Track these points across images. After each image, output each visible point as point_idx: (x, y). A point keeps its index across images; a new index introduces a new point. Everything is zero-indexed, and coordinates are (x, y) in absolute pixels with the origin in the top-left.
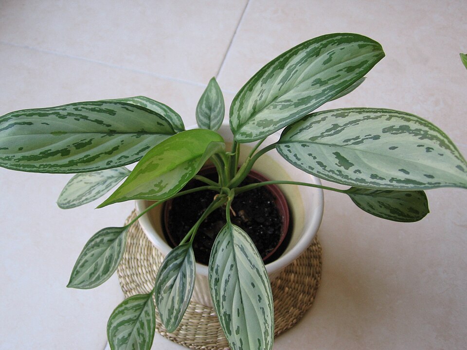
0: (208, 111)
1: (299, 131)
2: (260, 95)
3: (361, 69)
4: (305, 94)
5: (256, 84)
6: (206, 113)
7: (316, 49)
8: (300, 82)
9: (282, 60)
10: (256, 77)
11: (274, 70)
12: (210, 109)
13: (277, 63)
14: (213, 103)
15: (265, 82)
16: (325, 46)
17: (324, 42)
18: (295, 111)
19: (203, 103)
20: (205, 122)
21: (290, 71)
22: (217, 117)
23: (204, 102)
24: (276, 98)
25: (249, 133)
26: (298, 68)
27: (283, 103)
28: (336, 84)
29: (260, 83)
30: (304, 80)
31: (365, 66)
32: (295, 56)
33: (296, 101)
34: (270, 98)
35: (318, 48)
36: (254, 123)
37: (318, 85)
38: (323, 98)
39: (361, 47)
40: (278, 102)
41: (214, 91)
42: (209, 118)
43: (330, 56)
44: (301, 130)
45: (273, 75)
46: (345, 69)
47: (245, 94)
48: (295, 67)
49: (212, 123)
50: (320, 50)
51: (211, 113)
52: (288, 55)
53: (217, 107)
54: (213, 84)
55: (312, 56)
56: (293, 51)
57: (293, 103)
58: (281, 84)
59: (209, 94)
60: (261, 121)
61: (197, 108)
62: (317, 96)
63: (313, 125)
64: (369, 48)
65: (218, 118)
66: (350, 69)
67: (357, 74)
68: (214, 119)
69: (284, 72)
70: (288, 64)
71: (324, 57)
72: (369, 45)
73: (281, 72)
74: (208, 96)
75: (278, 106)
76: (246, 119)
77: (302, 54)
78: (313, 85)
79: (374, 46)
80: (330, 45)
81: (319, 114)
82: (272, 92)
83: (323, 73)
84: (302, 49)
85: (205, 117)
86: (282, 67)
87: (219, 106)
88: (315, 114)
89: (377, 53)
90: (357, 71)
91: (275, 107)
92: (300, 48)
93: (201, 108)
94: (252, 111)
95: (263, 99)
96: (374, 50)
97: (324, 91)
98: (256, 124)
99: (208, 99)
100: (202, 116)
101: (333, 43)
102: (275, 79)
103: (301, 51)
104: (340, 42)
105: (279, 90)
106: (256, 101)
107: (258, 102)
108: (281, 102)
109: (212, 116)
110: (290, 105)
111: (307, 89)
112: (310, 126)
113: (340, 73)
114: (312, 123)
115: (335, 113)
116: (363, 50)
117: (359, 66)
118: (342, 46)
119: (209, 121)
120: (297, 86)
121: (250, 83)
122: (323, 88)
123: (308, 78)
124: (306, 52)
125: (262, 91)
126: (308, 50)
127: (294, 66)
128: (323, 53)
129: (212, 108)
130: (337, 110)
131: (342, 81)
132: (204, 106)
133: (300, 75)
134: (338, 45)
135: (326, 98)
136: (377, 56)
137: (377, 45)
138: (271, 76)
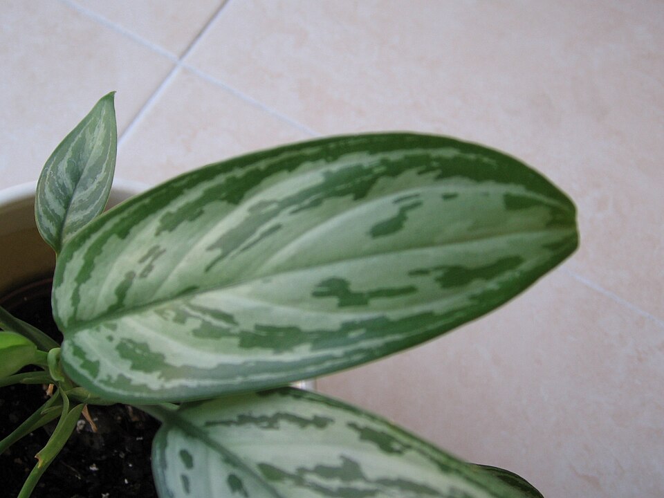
0: (68, 183)
1: (235, 418)
2: (147, 262)
3: (492, 285)
4: (283, 315)
5: (142, 223)
6: (63, 187)
7: (360, 171)
8: (279, 270)
9: (239, 173)
10: (147, 201)
11: (209, 197)
12: (76, 177)
13: (221, 179)
14: (90, 163)
15: (170, 225)
16: (394, 170)
17: (395, 156)
18: (237, 358)
19: (64, 156)
20: (53, 210)
21: (257, 218)
22: (86, 208)
23: (69, 155)
24: (189, 290)
25: (94, 359)
26: (284, 218)
27: (208, 318)
28: (393, 315)
29: (154, 223)
30: (292, 265)
31: (508, 276)
32: (285, 173)
33: (248, 325)
34: (172, 283)
35: (369, 171)
36: (110, 338)
37: (334, 301)
38: (338, 352)
39: (513, 203)
40: (194, 308)
41: (100, 133)
42: (67, 203)
43: (403, 211)
44: (243, 420)
45: (201, 213)
46: (440, 274)
47: (103, 241)
48: (275, 213)
49: (72, 218)
50: (373, 182)
51: (74, 190)
52: (262, 165)
53: (94, 178)
54: (104, 113)
55: (342, 194)
56: (285, 156)
57: (236, 330)
58: (218, 252)
59: (88, 136)
60: (130, 341)
61: (47, 165)
62: (322, 338)
63: (283, 423)
64: (537, 215)
65: (88, 212)
66: (454, 277)
67: (473, 297)
68: (77, 210)
69: (237, 216)
70: (254, 194)
71: (379, 207)
72: (538, 203)
73: (226, 212)
74: (83, 140)
75: (189, 321)
76: (95, 315)
77: (310, 177)
78: (317, 295)
79: (554, 210)
80: (411, 174)
81: (311, 400)
82: (183, 265)
83: (359, 264)
84: (314, 158)
85: (58, 196)
86: (234, 194)
87: (100, 177)
88: (299, 394)
89: (556, 235)
90: (478, 286)
91: (181, 318)
92: (309, 151)
93: (55, 169)
94: (114, 299)
95: (152, 276)
96: (550, 225)
97: (348, 327)
98: (116, 342)
99: (80, 149)
100: (51, 191)
101: (424, 166)
102: (204, 229)
103: (307, 165)
104: (448, 170)
105: (208, 269)
106: (130, 276)
107: (137, 283)
108: (204, 311)
109: (75, 199)
110: (226, 333)
111: (295, 301)
112: (272, 422)
113: (418, 281)
114: (279, 416)
115: (362, 422)
116: (516, 218)
117: (487, 272)
118: (450, 186)
119: (64, 211)
120: (266, 276)
121: (125, 214)
122: (349, 316)
123: (308, 266)
124: (328, 174)
125: (155, 253)
126: (335, 167)
127: (274, 207)
128: (382, 192)
129: (82, 177)
130: (373, 417)
131: (417, 310)
132: (63, 166)
133: (284, 244)
134: (440, 177)
135: (347, 355)
136: (553, 246)
137: (565, 208)
138: (193, 212)
